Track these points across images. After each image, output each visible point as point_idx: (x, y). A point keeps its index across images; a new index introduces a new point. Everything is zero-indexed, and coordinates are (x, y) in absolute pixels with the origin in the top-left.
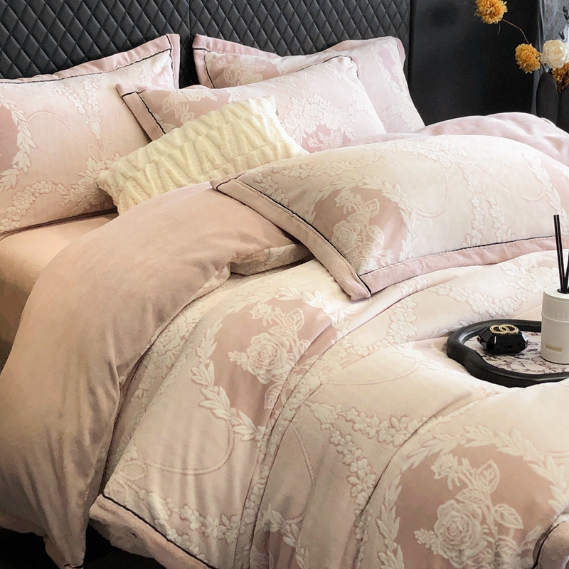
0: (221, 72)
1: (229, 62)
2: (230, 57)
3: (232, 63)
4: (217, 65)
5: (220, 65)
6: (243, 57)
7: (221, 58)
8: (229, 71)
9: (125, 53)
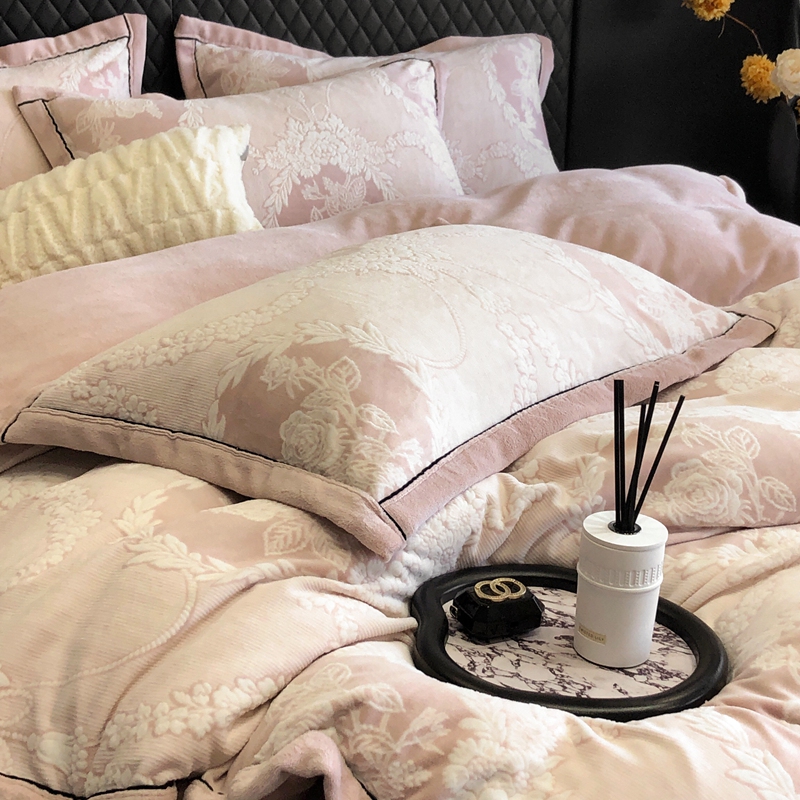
0: (217, 76)
1: (232, 61)
2: (236, 54)
3: (237, 62)
4: (213, 65)
5: (217, 65)
6: (256, 53)
7: (220, 55)
8: (228, 75)
9: (51, 41)
